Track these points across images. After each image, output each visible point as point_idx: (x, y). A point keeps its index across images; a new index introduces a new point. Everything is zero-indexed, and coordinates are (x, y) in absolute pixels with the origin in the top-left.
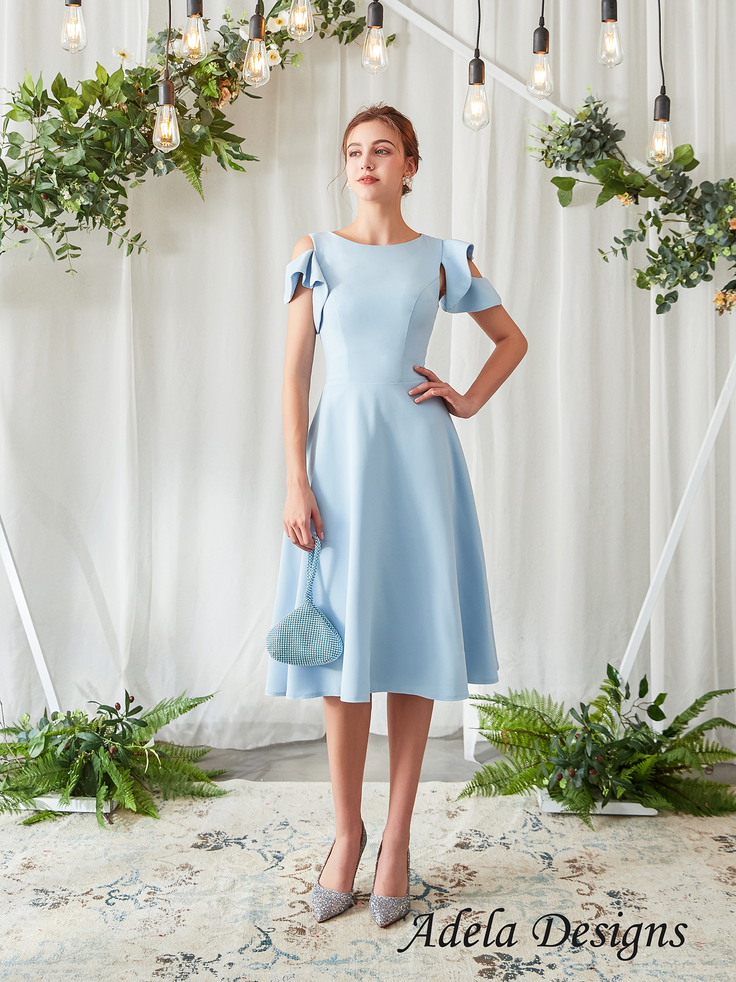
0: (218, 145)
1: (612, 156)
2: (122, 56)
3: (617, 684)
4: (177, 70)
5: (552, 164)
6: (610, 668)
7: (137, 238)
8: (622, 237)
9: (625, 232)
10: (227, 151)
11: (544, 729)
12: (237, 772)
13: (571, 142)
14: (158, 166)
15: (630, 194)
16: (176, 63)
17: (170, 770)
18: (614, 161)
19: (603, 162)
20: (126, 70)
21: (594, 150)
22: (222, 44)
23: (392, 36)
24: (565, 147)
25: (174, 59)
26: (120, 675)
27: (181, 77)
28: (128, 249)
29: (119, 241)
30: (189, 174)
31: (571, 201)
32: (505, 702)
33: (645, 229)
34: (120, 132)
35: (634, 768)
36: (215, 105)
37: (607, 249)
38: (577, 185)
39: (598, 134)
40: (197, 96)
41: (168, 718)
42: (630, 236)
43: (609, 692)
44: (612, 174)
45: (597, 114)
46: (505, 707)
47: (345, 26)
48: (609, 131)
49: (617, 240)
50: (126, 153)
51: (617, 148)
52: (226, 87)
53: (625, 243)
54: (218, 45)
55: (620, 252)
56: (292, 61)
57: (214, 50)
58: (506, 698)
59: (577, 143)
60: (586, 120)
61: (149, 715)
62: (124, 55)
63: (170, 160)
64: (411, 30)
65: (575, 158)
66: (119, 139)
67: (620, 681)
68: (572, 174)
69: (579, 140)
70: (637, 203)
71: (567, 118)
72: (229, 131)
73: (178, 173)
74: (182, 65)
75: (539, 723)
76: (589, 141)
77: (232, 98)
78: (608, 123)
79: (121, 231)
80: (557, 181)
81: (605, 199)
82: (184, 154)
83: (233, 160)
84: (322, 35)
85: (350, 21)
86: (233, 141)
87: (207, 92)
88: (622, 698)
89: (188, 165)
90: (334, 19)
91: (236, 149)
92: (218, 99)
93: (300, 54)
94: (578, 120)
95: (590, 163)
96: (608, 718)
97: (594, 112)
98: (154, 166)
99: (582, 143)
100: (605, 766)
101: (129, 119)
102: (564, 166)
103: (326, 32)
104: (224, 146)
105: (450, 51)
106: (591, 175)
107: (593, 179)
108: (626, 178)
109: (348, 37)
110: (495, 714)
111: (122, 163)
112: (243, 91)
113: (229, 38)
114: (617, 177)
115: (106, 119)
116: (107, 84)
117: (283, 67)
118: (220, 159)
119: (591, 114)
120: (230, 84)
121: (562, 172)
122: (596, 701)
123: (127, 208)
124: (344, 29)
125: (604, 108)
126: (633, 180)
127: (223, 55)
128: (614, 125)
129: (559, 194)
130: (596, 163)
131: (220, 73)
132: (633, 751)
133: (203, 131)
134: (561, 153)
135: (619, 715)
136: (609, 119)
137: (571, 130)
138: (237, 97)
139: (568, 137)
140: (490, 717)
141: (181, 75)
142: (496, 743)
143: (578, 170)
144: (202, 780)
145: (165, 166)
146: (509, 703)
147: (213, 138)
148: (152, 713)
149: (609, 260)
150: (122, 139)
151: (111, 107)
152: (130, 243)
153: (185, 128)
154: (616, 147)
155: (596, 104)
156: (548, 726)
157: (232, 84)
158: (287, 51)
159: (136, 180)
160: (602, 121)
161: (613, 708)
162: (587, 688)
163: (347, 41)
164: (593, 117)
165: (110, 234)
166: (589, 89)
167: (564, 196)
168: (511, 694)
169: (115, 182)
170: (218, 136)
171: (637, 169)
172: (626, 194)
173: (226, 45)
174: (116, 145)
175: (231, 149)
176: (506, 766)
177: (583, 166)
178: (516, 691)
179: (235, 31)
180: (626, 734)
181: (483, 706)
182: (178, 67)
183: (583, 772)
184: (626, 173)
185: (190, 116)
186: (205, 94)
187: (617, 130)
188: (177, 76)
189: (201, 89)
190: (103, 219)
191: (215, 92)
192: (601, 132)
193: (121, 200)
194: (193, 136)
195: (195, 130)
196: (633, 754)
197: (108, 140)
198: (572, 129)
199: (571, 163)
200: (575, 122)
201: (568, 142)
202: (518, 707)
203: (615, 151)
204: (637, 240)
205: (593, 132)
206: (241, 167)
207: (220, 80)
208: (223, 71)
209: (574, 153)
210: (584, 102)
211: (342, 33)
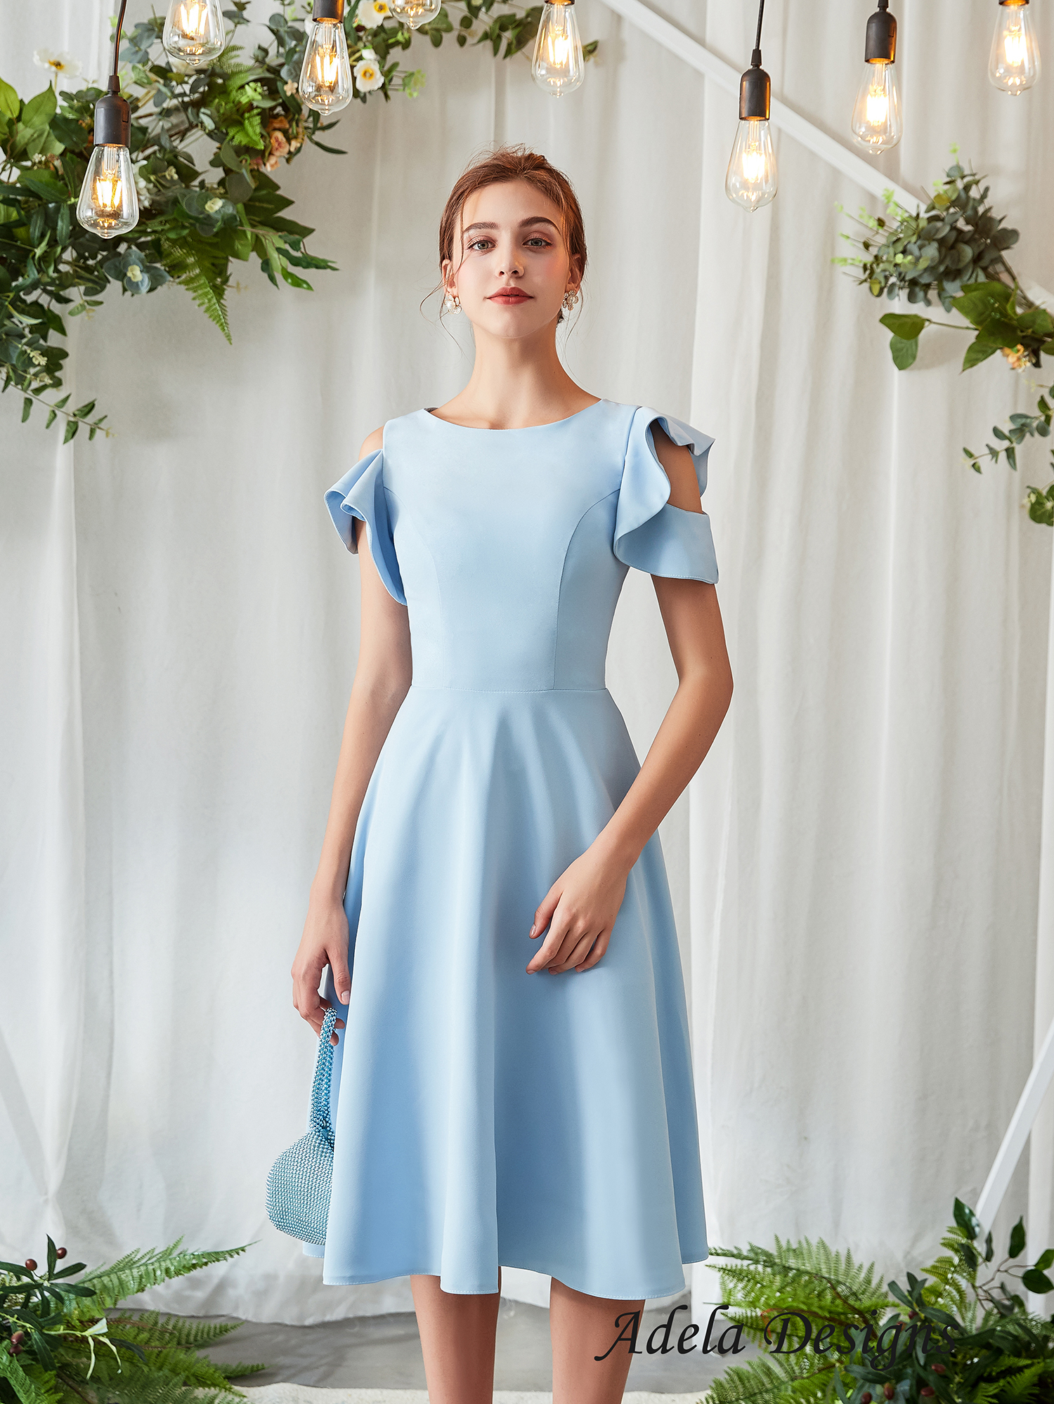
0: (263, 240)
1: (992, 277)
2: (54, 68)
3: (971, 1235)
4: (175, 96)
5: (881, 290)
6: (959, 1206)
7: (87, 410)
8: (1006, 427)
9: (1013, 418)
10: (279, 250)
11: (837, 1306)
12: (282, 1367)
13: (920, 248)
14: (129, 274)
15: (1026, 347)
16: (174, 83)
17: (146, 1369)
18: (997, 286)
19: (977, 286)
20: (62, 93)
21: (961, 265)
22: (272, 51)
23: (591, 44)
24: (910, 257)
25: (170, 75)
26: (46, 1201)
27: (186, 110)
28: (67, 431)
29: (47, 416)
30: (200, 292)
31: (914, 358)
32: (769, 1262)
33: (1050, 413)
34: (46, 209)
35: (1002, 1382)
36: (258, 164)
37: (980, 450)
38: (928, 330)
39: (969, 235)
40: (218, 145)
41: (140, 1282)
42: (1023, 425)
43: (956, 1251)
44: (994, 310)
45: (968, 197)
46: (769, 1270)
47: (504, 23)
48: (990, 230)
49: (997, 433)
50: (59, 249)
51: (1004, 264)
52: (279, 130)
53: (1013, 439)
54: (266, 51)
55: (1003, 456)
56: (405, 85)
57: (257, 61)
58: (771, 1255)
59: (932, 251)
60: (948, 209)
61: (100, 1277)
62: (58, 65)
63: (158, 265)
64: (626, 34)
65: (925, 280)
66: (46, 223)
67: (977, 1229)
68: (918, 309)
69: (935, 245)
70: (1037, 365)
71: (912, 205)
72: (285, 214)
73: (173, 290)
74: (187, 88)
75: (829, 1296)
76: (953, 247)
77: (290, 152)
78: (989, 214)
79: (52, 396)
80: (890, 320)
81: (980, 356)
82: (188, 254)
83: (292, 269)
84: (462, 41)
85: (514, 15)
86: (291, 233)
87: (240, 139)
88: (980, 1260)
89: (197, 276)
90: (483, 9)
91: (295, 246)
92: (264, 151)
93: (419, 72)
94: (933, 208)
95: (954, 289)
96: (955, 1293)
97: (963, 194)
98: (121, 276)
99: (939, 250)
100: (948, 1380)
101: (67, 186)
102: (904, 294)
103: (469, 35)
104: (273, 241)
105: (699, 75)
106: (954, 310)
107: (958, 318)
108: (1021, 318)
109: (509, 45)
110: (749, 1281)
111: (51, 269)
112: (311, 140)
113: (287, 38)
114: (1004, 314)
115: (18, 185)
116: (19, 119)
117: (387, 96)
118: (266, 266)
119: (958, 197)
120: (287, 126)
121: (899, 304)
122: (934, 1267)
123: (64, 355)
124: (503, 28)
125: (982, 186)
126: (1034, 322)
127: (275, 71)
128: (999, 218)
129: (892, 346)
130: (965, 288)
131: (268, 104)
132: (999, 1352)
133: (230, 210)
134: (902, 269)
135: (974, 1287)
136: (990, 209)
137: (921, 226)
138: (298, 150)
139: (914, 239)
140: (740, 1285)
141: (185, 106)
142: (752, 1331)
143: (928, 303)
144: (215, 1385)
145: (146, 277)
146: (775, 1264)
147: (253, 226)
148: (108, 1274)
149: (982, 469)
150: (50, 222)
151: (29, 164)
152: (72, 419)
153: (189, 205)
154: (1000, 260)
155: (966, 180)
156: (845, 1300)
157: (291, 126)
158: (395, 65)
159: (81, 302)
160: (976, 212)
161: (964, 1277)
162: (916, 1239)
163: (509, 52)
164: (962, 202)
165: (28, 402)
166: (955, 151)
167: (902, 349)
168: (779, 1247)
169: (42, 306)
170: (264, 224)
171: (1037, 303)
172: (1019, 347)
173: (281, 50)
174: (37, 234)
175: (287, 247)
176: (769, 1369)
177: (939, 295)
178: (788, 1242)
179: (297, 25)
180: (986, 1320)
181: (729, 1268)
182: (178, 90)
183: (907, 1388)
184: (1019, 311)
185: (202, 184)
186: (236, 142)
187: (1004, 230)
188: (176, 109)
189: (227, 134)
190: (11, 374)
191: (257, 138)
192: (975, 231)
193: (54, 339)
194: (208, 220)
195: (211, 208)
196: (997, 1358)
197: (20, 223)
198: (923, 223)
199: (917, 289)
200: (927, 212)
201: (914, 248)
202: (792, 1269)
203: (999, 268)
204: (1036, 434)
205: (960, 232)
206: (305, 282)
207: (267, 118)
208: (274, 100)
209: (925, 270)
210: (945, 175)
211: (499, 37)
